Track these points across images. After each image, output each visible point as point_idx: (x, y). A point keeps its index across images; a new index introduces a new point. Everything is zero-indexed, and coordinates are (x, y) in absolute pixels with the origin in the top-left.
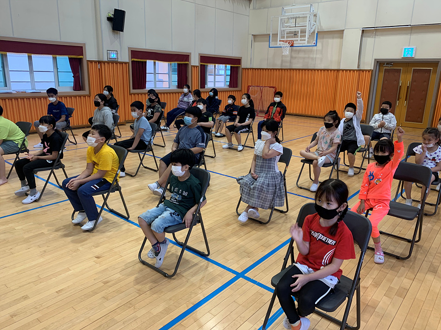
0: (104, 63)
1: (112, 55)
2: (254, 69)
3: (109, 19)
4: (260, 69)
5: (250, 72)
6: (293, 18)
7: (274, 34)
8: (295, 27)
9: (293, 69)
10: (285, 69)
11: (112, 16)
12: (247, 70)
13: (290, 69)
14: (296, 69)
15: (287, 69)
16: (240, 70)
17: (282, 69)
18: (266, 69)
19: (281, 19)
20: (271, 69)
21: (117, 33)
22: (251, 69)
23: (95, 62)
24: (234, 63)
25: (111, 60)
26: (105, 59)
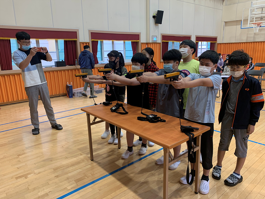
0: (150, 44)
1: (155, 39)
2: (224, 43)
3: (154, 17)
4: (230, 43)
5: (222, 46)
6: (261, 8)
7: (245, 20)
8: (262, 14)
9: (256, 42)
10: (249, 43)
11: (155, 15)
12: (220, 44)
13: (254, 42)
14: (259, 42)
15: (251, 43)
16: (216, 44)
17: (247, 43)
18: (234, 43)
19: (251, 9)
20: (238, 43)
21: (157, 25)
22: (223, 44)
23: (145, 43)
24: (212, 40)
25: (154, 42)
26: (151, 42)
